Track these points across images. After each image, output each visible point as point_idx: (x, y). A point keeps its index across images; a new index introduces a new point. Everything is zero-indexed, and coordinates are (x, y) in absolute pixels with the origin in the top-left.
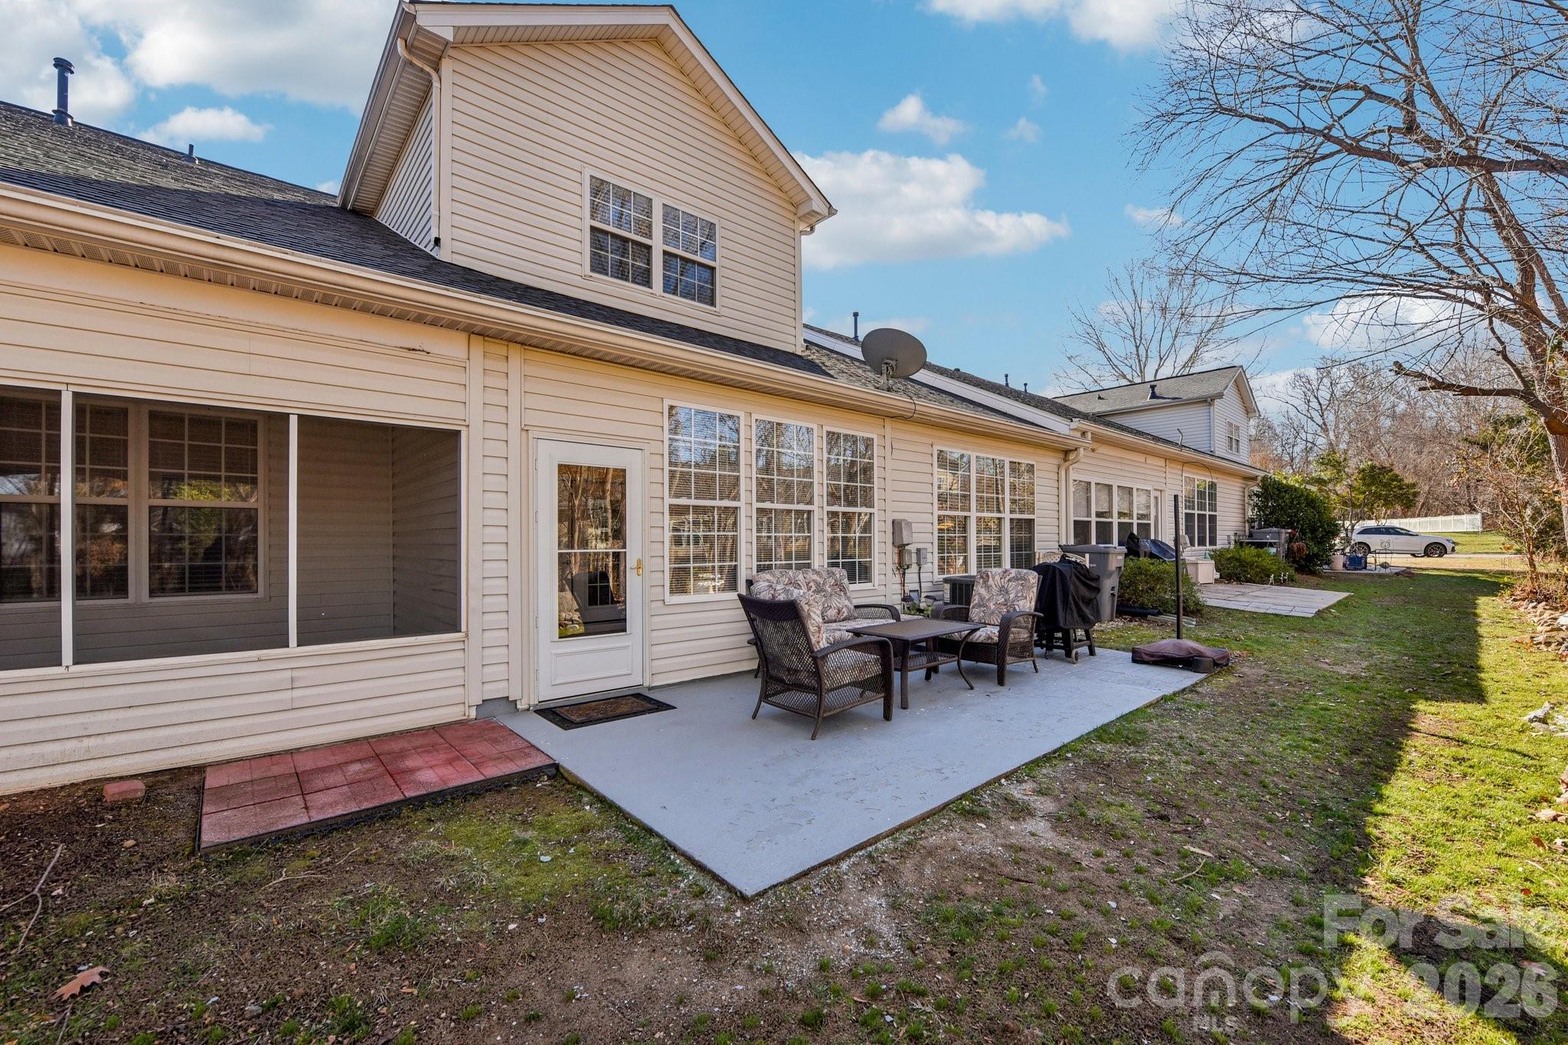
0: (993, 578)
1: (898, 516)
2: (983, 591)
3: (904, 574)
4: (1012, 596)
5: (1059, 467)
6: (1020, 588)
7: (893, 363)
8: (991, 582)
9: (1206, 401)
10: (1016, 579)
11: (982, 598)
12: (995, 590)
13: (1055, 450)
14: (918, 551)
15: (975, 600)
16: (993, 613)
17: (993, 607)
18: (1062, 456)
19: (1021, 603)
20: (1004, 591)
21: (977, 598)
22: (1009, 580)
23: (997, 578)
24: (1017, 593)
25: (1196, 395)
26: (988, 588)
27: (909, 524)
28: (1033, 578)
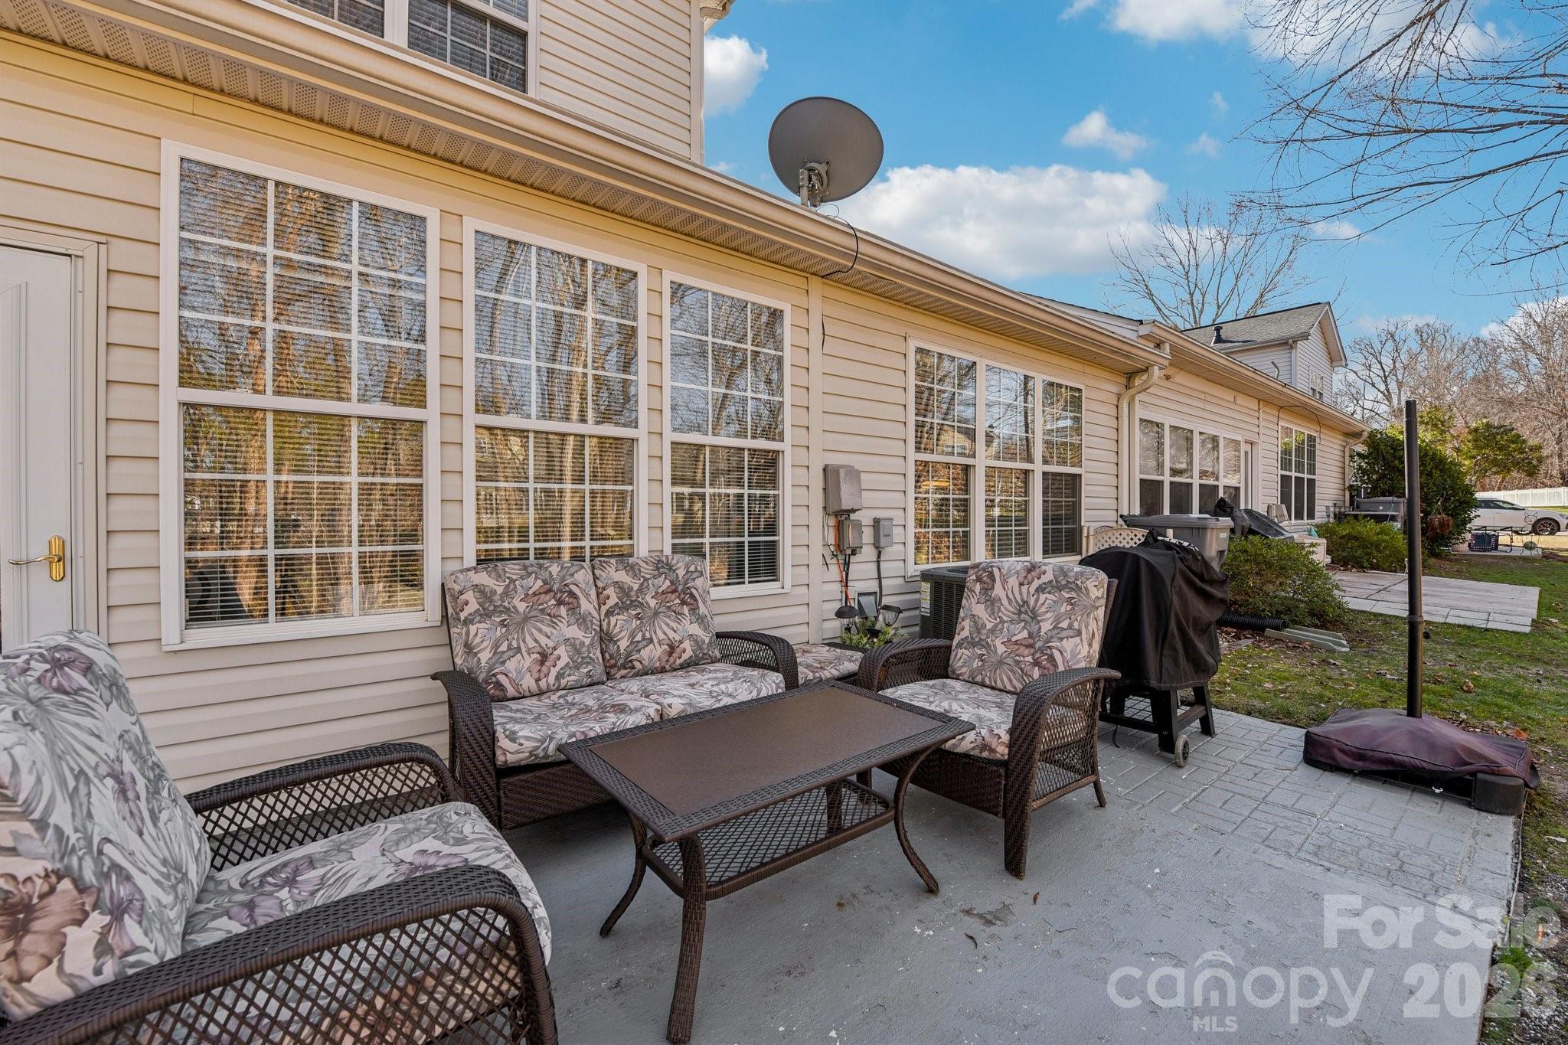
0: (1004, 582)
1: (834, 459)
2: (980, 610)
3: (847, 564)
4: (1046, 626)
5: (1119, 396)
6: (1065, 608)
7: (822, 168)
8: (998, 591)
9: (1286, 343)
10: (1055, 586)
11: (978, 627)
12: (1007, 610)
13: (1113, 370)
14: (877, 522)
15: (964, 629)
16: (1001, 663)
17: (1001, 649)
18: (1124, 381)
19: (1068, 645)
20: (1027, 613)
21: (967, 624)
22: (1040, 590)
23: (1013, 582)
24: (1058, 620)
25: (1272, 337)
26: (992, 603)
27: (854, 474)
28: (1097, 586)
